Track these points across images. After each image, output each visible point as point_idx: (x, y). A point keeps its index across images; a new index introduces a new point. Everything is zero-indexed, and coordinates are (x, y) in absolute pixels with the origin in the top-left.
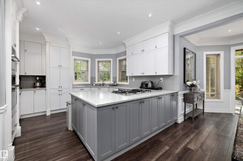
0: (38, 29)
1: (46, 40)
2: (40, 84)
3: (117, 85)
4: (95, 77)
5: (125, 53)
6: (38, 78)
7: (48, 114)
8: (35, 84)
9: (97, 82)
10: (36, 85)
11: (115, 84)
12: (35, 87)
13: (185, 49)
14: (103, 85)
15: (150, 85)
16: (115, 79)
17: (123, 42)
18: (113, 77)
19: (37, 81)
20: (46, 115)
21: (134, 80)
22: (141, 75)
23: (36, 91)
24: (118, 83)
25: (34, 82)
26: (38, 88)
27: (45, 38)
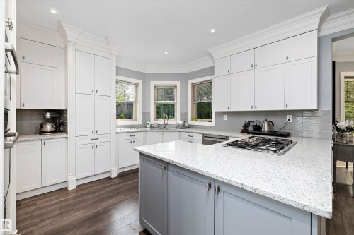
0: (53, 12)
1: (69, 39)
2: (52, 127)
3: (189, 127)
4: (149, 113)
5: (211, 70)
6: (48, 115)
7: (72, 187)
8: (42, 126)
9: (152, 122)
10: (44, 129)
11: (187, 125)
12: (42, 132)
13: (334, 63)
14: (165, 126)
15: (265, 128)
16: (184, 116)
17: (209, 51)
18: (181, 114)
19: (48, 121)
20: (66, 189)
21: (225, 118)
22: (249, 109)
23: (46, 142)
24: (190, 122)
25: (40, 122)
26: (49, 136)
27: (67, 33)
